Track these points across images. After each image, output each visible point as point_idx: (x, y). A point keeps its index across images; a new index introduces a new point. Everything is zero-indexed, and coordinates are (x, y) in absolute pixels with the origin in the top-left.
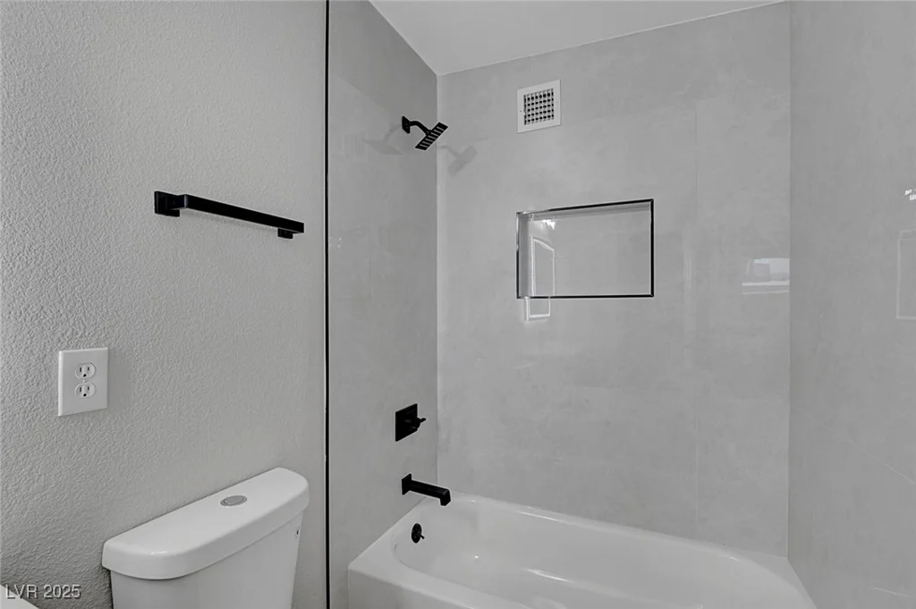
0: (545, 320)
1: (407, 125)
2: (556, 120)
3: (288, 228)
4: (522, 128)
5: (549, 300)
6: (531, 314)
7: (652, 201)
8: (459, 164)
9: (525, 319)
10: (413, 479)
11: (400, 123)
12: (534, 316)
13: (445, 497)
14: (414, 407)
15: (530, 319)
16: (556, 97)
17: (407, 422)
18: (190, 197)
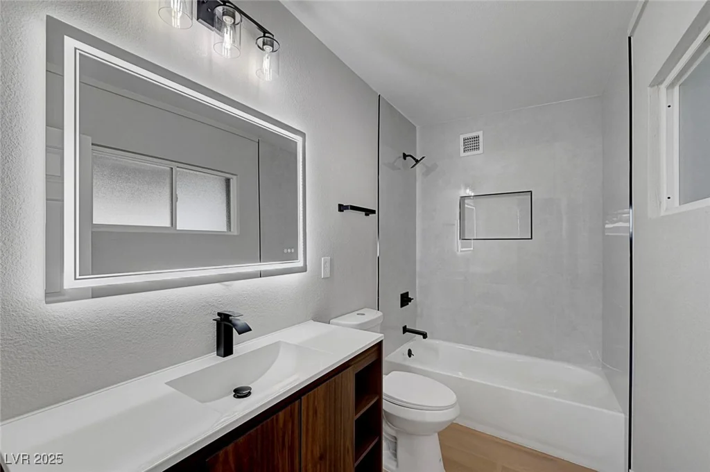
0: (470, 252)
1: (405, 156)
2: (481, 150)
3: (368, 212)
4: (462, 154)
5: (472, 241)
6: (462, 248)
7: (531, 192)
8: (428, 171)
9: (458, 251)
10: (407, 327)
11: (402, 155)
12: (464, 249)
13: (425, 336)
14: (407, 293)
15: (461, 251)
16: (481, 139)
17: (405, 300)
18: (351, 206)
